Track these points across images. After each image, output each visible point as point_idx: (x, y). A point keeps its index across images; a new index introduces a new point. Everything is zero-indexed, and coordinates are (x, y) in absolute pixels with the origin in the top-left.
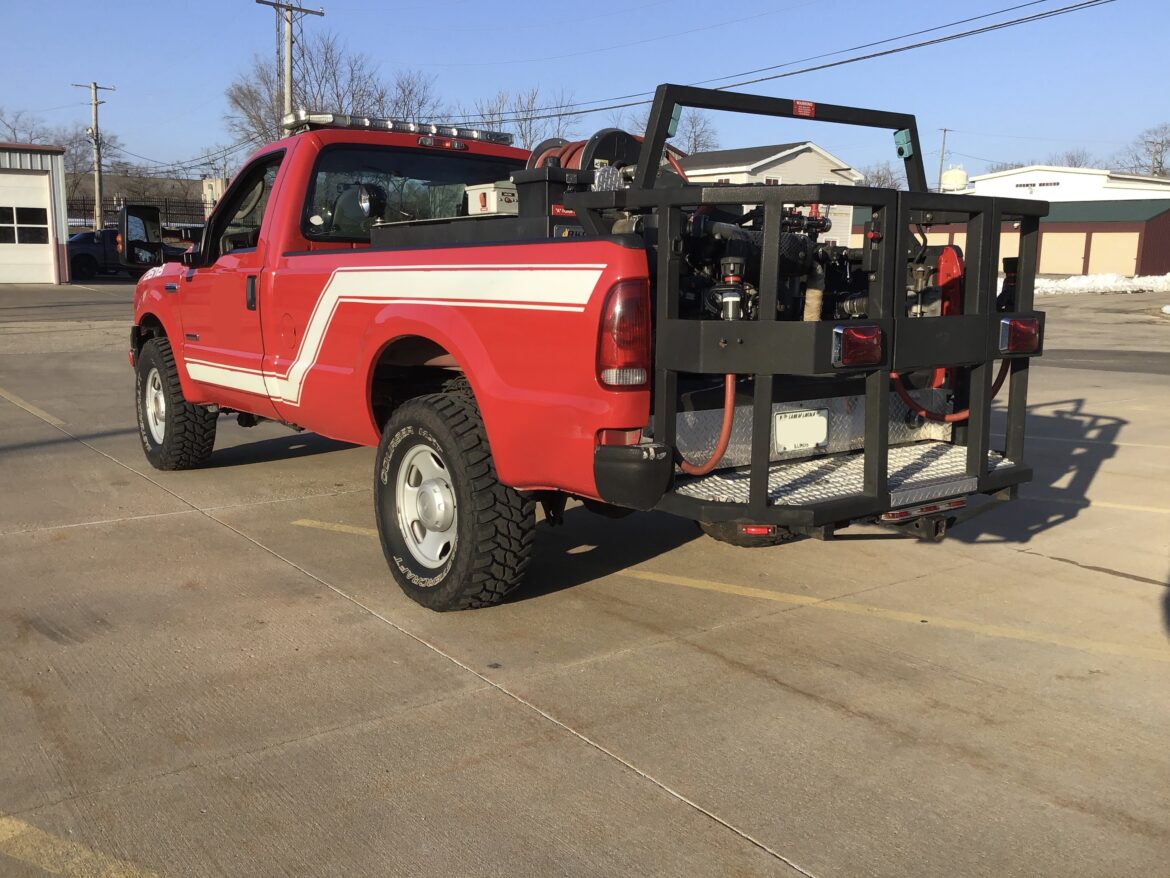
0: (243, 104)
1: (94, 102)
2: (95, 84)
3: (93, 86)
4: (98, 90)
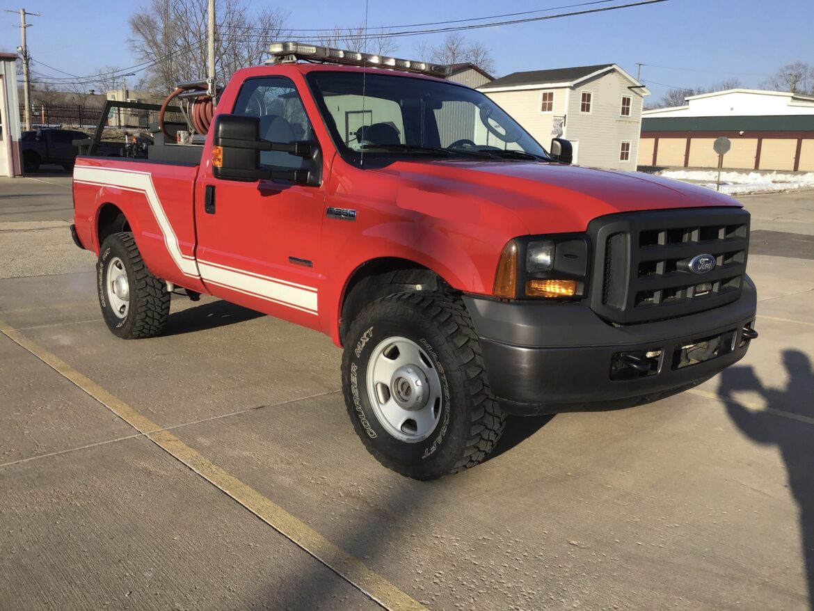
0: (142, 30)
1: (23, 25)
2: (24, 10)
3: (22, 12)
4: (26, 15)
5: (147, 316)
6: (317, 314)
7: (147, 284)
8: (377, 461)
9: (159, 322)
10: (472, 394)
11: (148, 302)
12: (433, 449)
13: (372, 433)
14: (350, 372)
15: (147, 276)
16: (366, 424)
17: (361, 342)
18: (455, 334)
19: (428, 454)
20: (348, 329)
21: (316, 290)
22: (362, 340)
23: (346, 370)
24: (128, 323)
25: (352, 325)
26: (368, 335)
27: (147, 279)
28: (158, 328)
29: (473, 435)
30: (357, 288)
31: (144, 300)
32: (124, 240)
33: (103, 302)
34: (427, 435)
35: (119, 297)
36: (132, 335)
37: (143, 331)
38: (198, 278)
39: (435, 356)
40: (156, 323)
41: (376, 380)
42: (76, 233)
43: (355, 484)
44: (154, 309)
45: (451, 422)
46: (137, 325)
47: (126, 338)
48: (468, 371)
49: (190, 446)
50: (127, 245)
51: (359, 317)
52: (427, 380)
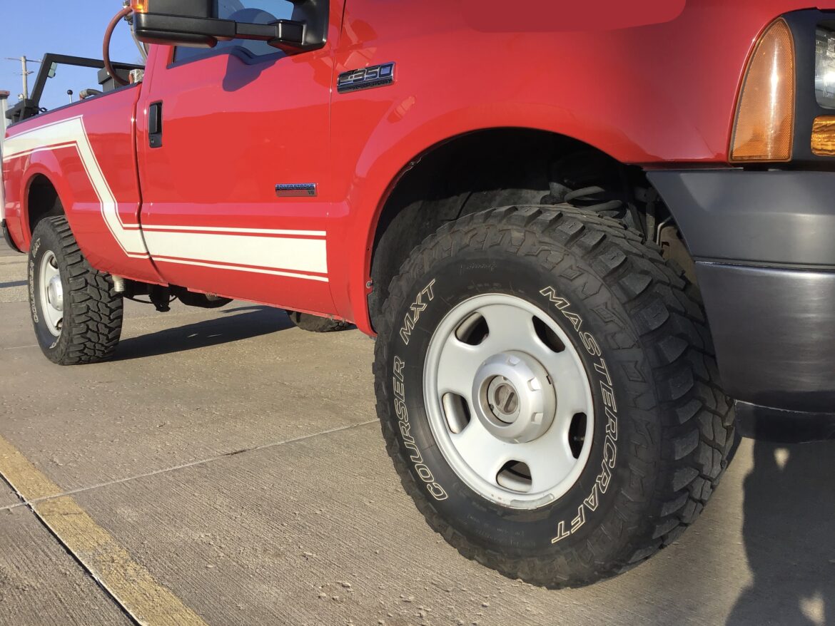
1: (24, 72)
2: (25, 57)
3: (23, 59)
4: (27, 62)
5: (88, 329)
6: (326, 280)
7: (87, 283)
8: (448, 546)
9: (108, 339)
10: (675, 397)
11: (88, 308)
12: (578, 522)
13: (437, 491)
14: (391, 374)
15: (88, 271)
16: (425, 473)
17: (412, 314)
18: (621, 270)
19: (566, 534)
20: (384, 294)
21: (323, 233)
22: (413, 309)
23: (383, 371)
24: (63, 340)
25: (392, 285)
26: (425, 298)
27: (88, 276)
28: (106, 348)
29: (676, 489)
30: (396, 225)
31: (84, 305)
32: (57, 223)
33: (36, 316)
34: (559, 492)
35: (53, 306)
36: (69, 358)
37: (85, 351)
38: (147, 257)
39: (575, 320)
40: (103, 340)
41: (442, 387)
42: (8, 230)
43: (411, 598)
44: (98, 319)
45: (622, 463)
46: (75, 342)
47: (62, 363)
48: (661, 344)
49: (99, 523)
50: (59, 229)
51: (406, 266)
52: (550, 379)
